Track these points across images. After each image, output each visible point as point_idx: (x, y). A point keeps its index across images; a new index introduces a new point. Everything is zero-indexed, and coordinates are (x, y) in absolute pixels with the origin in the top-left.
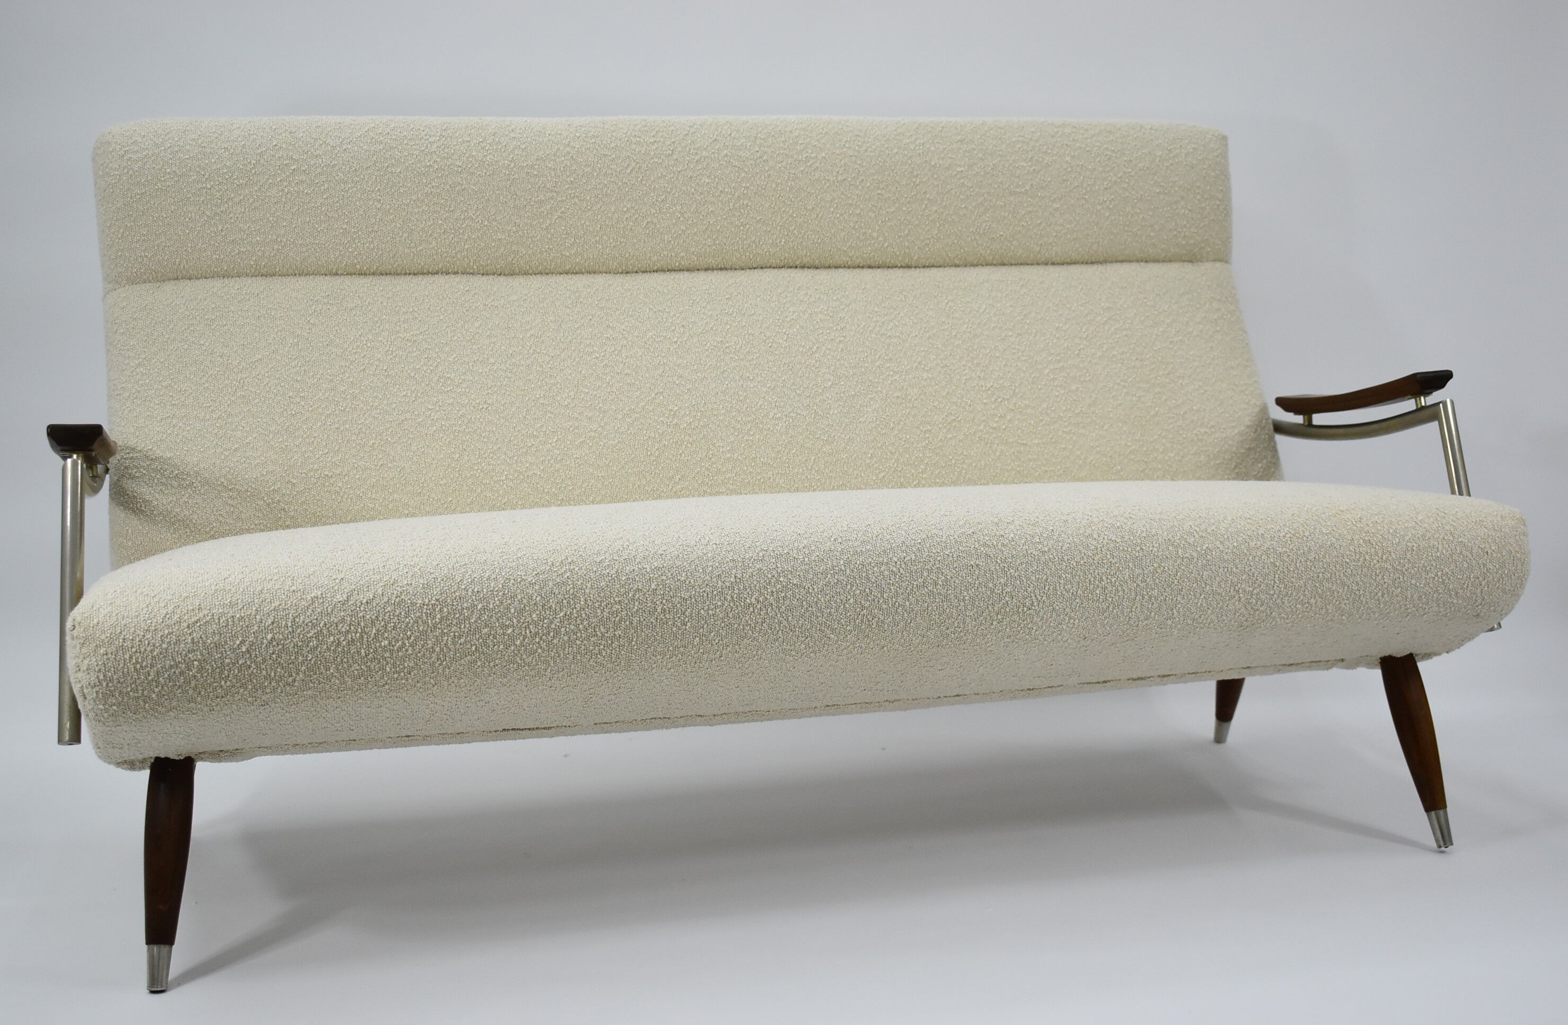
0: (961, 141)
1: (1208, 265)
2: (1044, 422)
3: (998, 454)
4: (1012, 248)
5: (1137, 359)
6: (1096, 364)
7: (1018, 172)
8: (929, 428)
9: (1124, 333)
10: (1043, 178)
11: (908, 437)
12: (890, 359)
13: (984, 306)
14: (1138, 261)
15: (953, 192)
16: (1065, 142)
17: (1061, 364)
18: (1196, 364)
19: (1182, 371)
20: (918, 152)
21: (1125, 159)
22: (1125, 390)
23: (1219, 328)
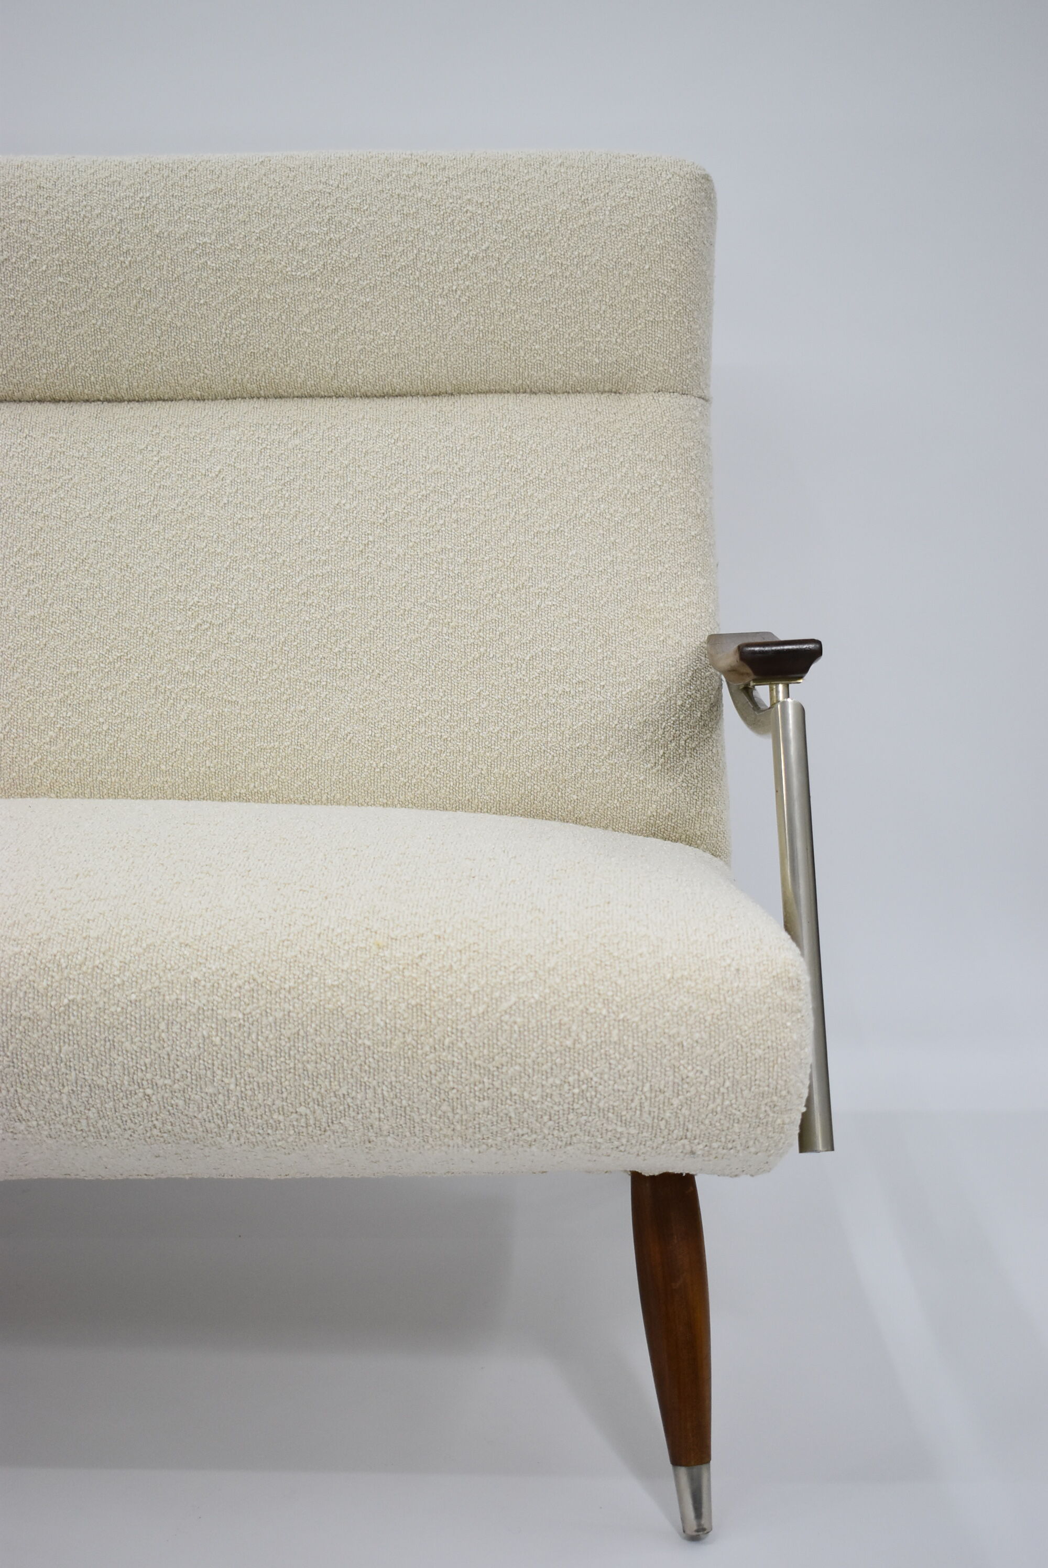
0: (215, 192)
1: (644, 399)
2: (275, 666)
3: (183, 717)
4: (287, 369)
5: (466, 562)
6: (390, 569)
7: (302, 244)
8: (75, 670)
9: (454, 515)
10: (345, 252)
11: (37, 683)
12: (37, 554)
13: (218, 468)
14: (516, 392)
15: (187, 278)
16: (398, 191)
17: (328, 568)
18: (576, 572)
19: (544, 584)
20: (135, 212)
21: (500, 217)
22: (430, 616)
23: (637, 510)
